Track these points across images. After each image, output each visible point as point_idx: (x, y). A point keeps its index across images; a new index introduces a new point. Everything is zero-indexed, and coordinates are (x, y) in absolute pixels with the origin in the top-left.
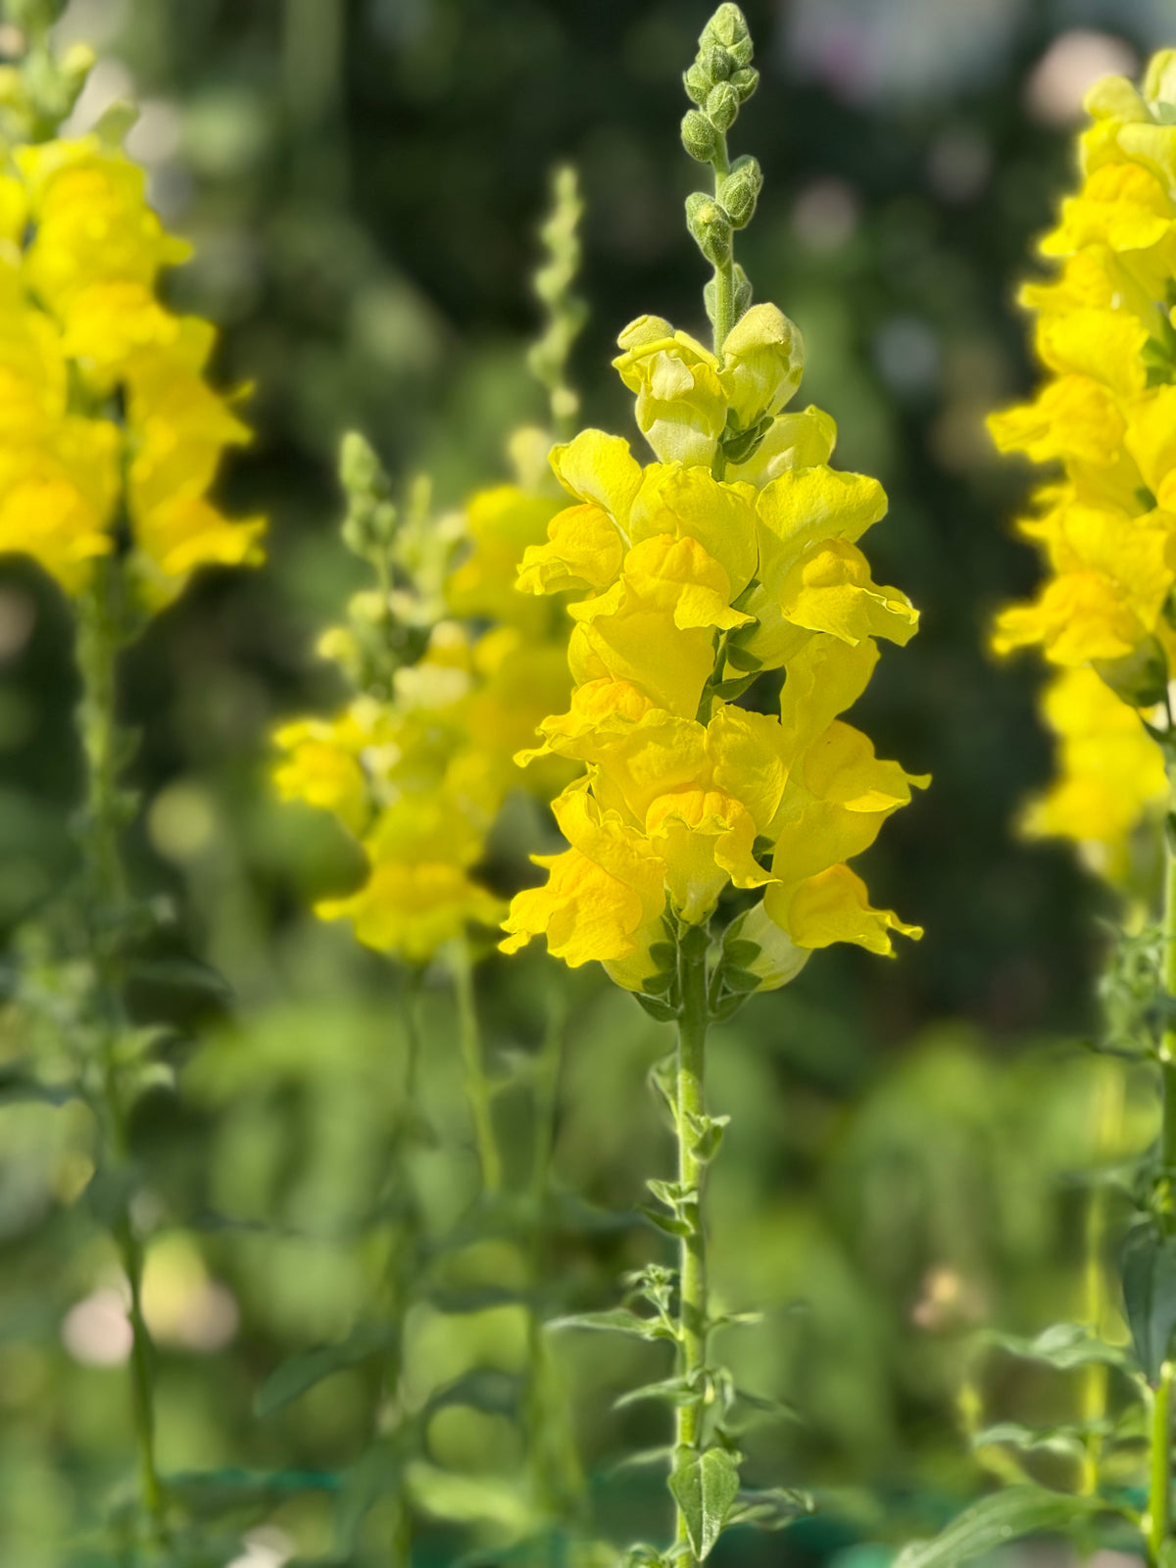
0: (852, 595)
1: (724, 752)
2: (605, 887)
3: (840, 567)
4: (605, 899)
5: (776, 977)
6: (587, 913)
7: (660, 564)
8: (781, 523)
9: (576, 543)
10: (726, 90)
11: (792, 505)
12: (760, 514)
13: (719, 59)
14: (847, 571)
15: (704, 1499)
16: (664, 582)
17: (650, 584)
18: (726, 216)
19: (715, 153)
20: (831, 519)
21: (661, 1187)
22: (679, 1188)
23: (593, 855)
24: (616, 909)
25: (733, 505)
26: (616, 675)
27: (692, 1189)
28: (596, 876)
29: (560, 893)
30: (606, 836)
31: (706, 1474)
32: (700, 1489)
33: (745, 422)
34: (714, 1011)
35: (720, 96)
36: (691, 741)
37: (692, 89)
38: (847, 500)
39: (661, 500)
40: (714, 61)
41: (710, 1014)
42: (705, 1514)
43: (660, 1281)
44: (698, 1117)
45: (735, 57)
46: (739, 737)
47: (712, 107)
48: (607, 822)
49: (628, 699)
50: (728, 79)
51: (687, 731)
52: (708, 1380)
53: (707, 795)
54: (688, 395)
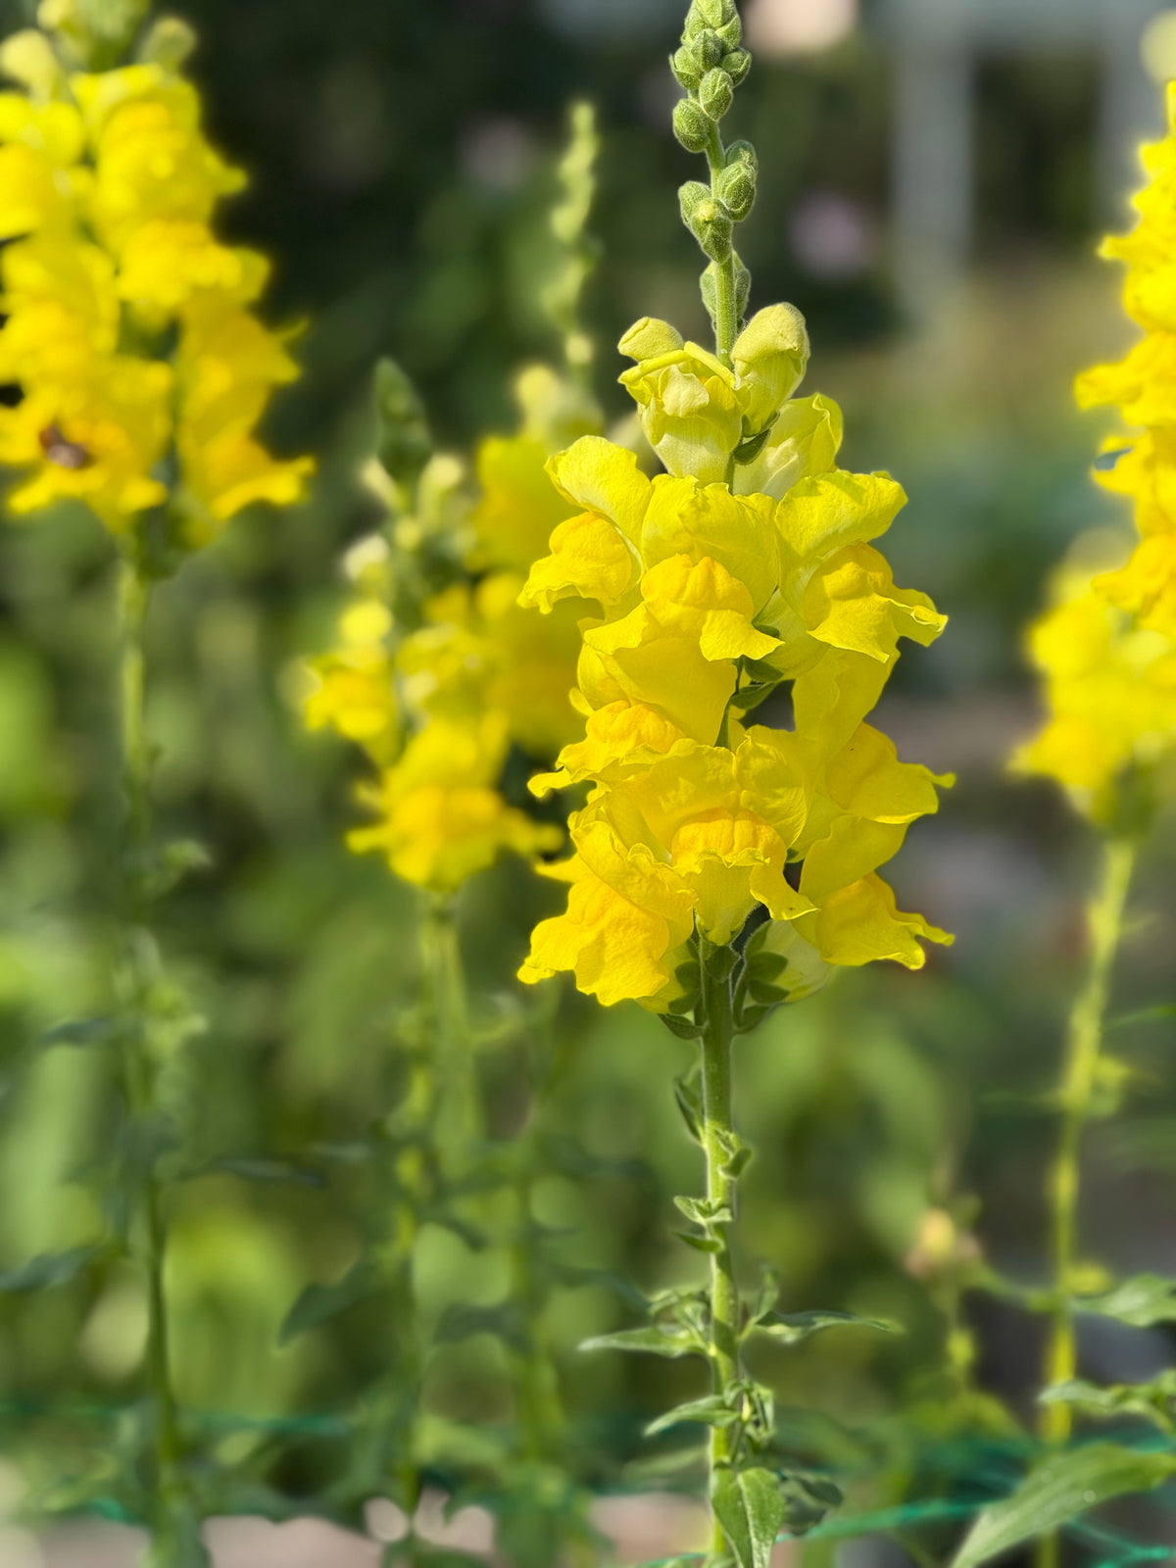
0: (878, 606)
1: (753, 777)
2: (632, 918)
3: (863, 577)
4: (633, 928)
5: (804, 988)
6: (615, 946)
7: (683, 589)
8: (801, 534)
9: (583, 559)
10: (719, 79)
11: (813, 515)
12: (779, 526)
13: (710, 44)
14: (871, 580)
15: (751, 1523)
16: (687, 609)
17: (672, 611)
18: (725, 208)
19: (709, 142)
20: (854, 527)
21: (689, 1204)
22: (709, 1205)
23: (619, 887)
24: (646, 939)
25: (753, 521)
26: (635, 699)
27: (722, 1206)
28: (620, 907)
29: (584, 923)
30: (634, 870)
31: (749, 1494)
32: (745, 1513)
33: (756, 426)
34: (739, 1025)
35: (714, 82)
36: (720, 767)
37: (681, 75)
38: (869, 507)
39: (680, 523)
40: (705, 46)
41: (735, 1027)
42: (754, 1541)
43: (691, 1297)
44: (727, 1133)
45: (726, 40)
46: (768, 761)
47: (706, 96)
48: (635, 855)
49: (650, 724)
50: (718, 65)
51: (715, 759)
52: (745, 1398)
53: (737, 823)
54: (702, 410)
